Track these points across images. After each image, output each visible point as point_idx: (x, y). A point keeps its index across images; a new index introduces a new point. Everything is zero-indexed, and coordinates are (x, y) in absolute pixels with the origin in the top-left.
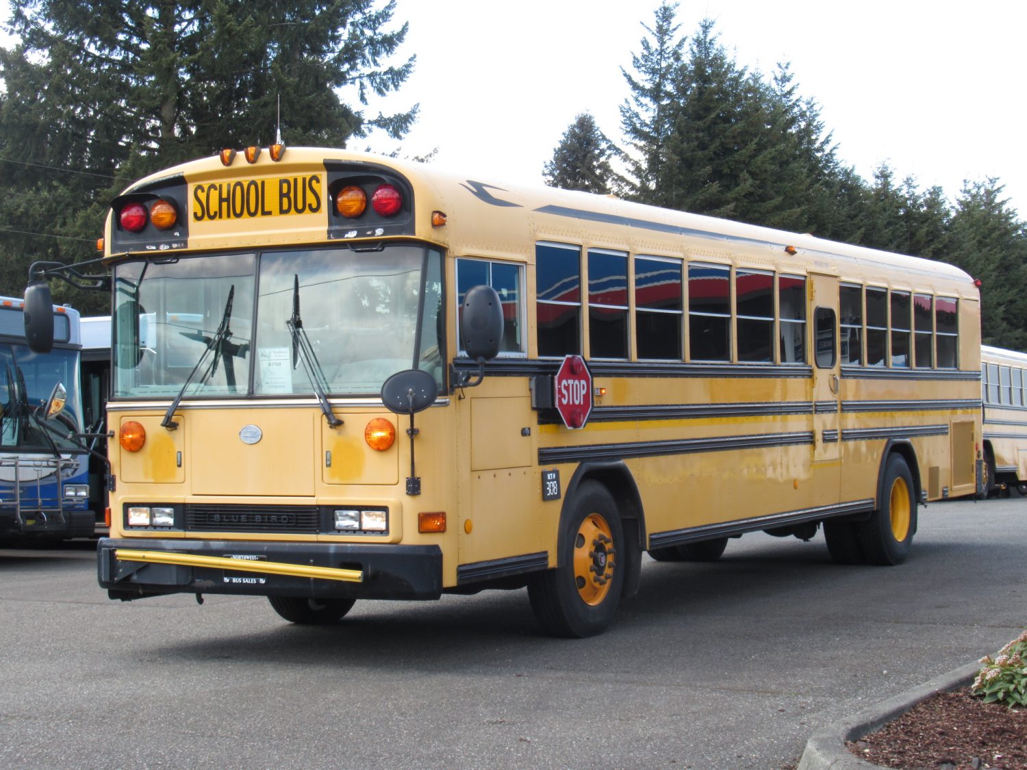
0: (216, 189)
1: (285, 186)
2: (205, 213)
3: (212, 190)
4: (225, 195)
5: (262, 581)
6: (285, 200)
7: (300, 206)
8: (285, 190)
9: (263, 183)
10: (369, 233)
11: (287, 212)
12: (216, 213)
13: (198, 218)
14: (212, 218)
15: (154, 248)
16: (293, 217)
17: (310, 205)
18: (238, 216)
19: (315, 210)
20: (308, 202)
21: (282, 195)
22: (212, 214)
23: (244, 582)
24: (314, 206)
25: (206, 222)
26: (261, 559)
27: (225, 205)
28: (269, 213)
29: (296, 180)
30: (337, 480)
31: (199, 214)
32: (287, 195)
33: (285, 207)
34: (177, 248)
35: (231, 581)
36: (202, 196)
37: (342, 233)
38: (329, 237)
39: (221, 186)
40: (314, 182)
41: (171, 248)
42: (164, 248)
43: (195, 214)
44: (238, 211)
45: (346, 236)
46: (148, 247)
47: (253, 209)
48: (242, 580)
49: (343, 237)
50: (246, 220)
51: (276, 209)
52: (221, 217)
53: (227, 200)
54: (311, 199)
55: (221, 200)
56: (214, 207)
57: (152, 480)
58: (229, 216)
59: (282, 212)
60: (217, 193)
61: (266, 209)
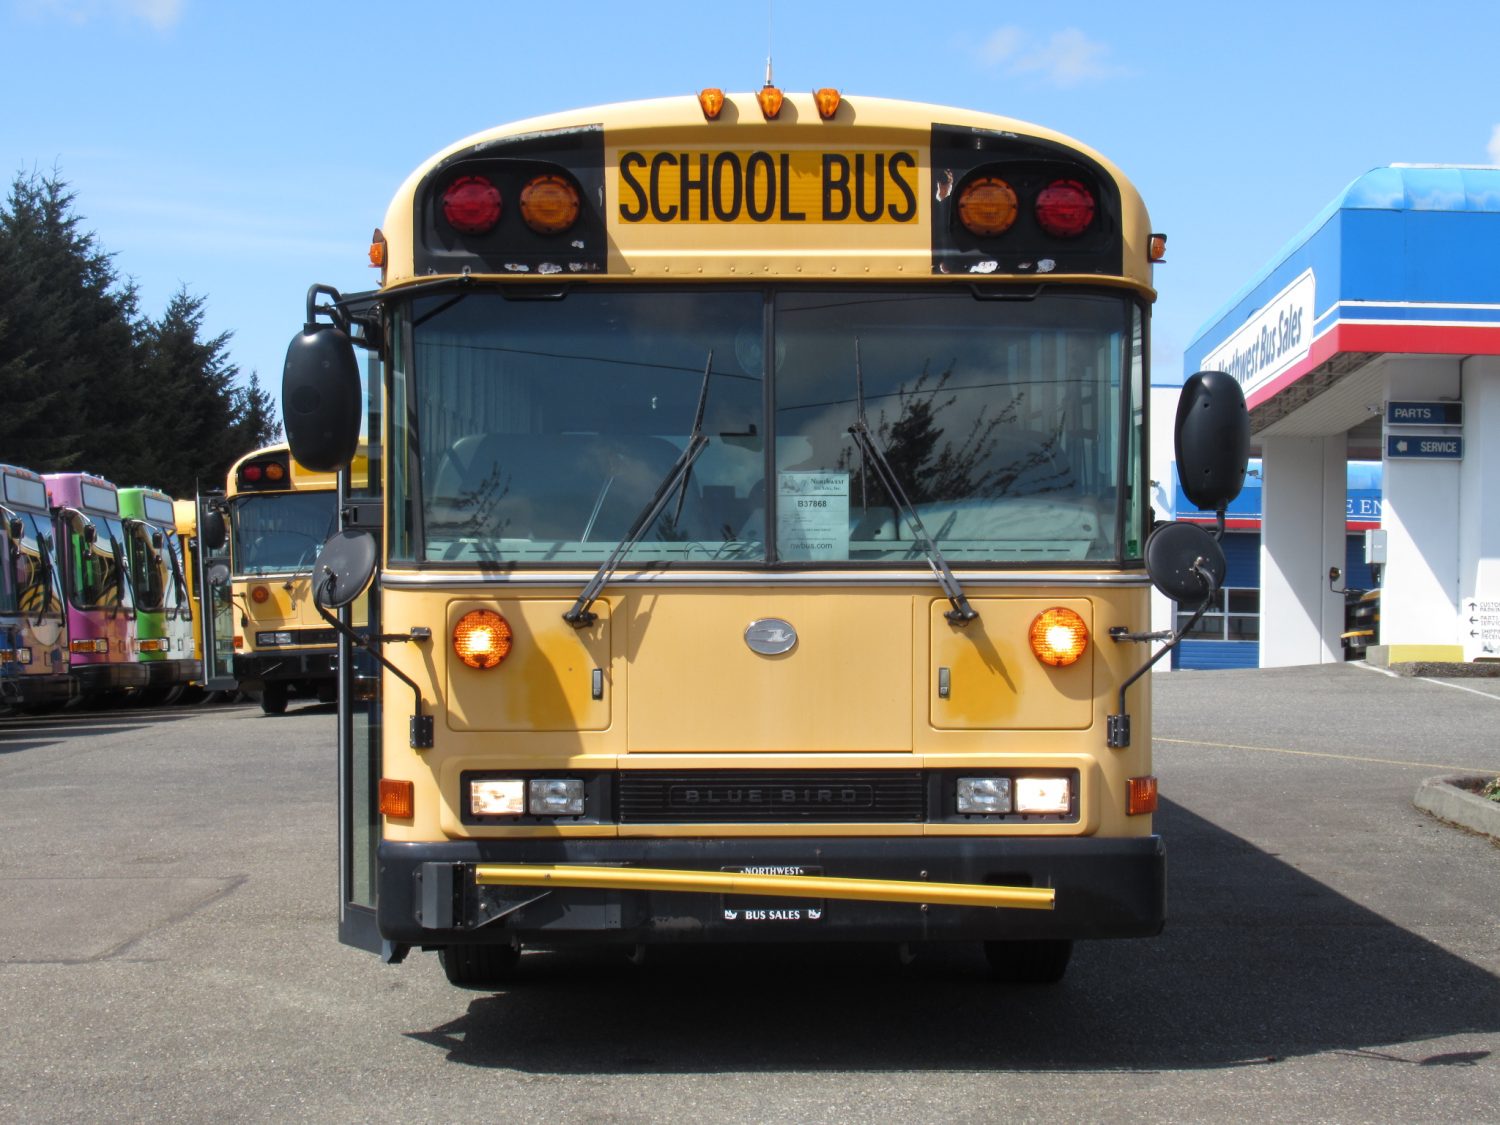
0: (673, 162)
1: (836, 167)
2: (645, 207)
3: (664, 163)
4: (694, 177)
5: (814, 915)
6: (836, 196)
7: (870, 206)
8: (836, 176)
9: (785, 158)
10: (1024, 266)
11: (841, 216)
12: (673, 209)
13: (630, 217)
14: (664, 218)
15: (525, 268)
16: (853, 227)
17: (892, 208)
18: (728, 218)
19: (903, 218)
20: (888, 200)
21: (828, 185)
22: (664, 209)
23: (772, 916)
24: (902, 208)
25: (649, 227)
26: (809, 873)
27: (694, 195)
28: (800, 217)
29: (860, 159)
30: (959, 722)
31: (634, 208)
32: (842, 185)
33: (837, 205)
34: (582, 271)
35: (741, 917)
36: (642, 175)
37: (964, 265)
38: (936, 270)
39: (685, 157)
40: (901, 164)
41: (566, 270)
42: (547, 272)
43: (624, 209)
44: (727, 207)
45: (974, 269)
46: (509, 267)
47: (761, 208)
48: (767, 914)
49: (967, 271)
50: (744, 227)
51: (813, 209)
52: (685, 216)
53: (702, 185)
54: (893, 195)
55: (686, 185)
56: (669, 195)
57: (529, 726)
58: (704, 216)
59: (828, 215)
60: (676, 169)
61: (792, 209)
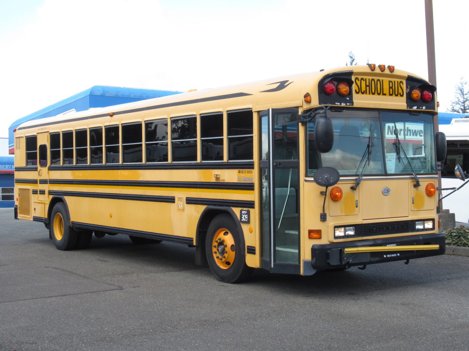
0: (364, 80)
1: (391, 83)
2: (359, 91)
3: (362, 81)
4: (368, 84)
5: (398, 255)
6: (391, 90)
7: (396, 93)
8: (391, 86)
9: (382, 81)
10: (421, 108)
11: (392, 95)
12: (364, 91)
13: (357, 93)
14: (363, 93)
15: (339, 104)
16: (394, 97)
17: (400, 93)
18: (373, 94)
19: (402, 96)
20: (399, 92)
21: (390, 88)
22: (363, 91)
23: (392, 256)
24: (402, 94)
25: (360, 95)
26: (398, 245)
27: (368, 88)
28: (385, 95)
29: (395, 82)
30: (416, 209)
31: (357, 91)
32: (392, 88)
33: (391, 93)
34: (349, 105)
35: (387, 256)
36: (358, 83)
37: (411, 107)
38: (407, 108)
39: (366, 79)
40: (401, 84)
41: (346, 105)
42: (343, 105)
43: (356, 90)
44: (373, 91)
45: (413, 108)
46: (336, 103)
47: (379, 92)
49: (412, 108)
50: (376, 96)
51: (387, 93)
52: (366, 93)
53: (369, 86)
54: (400, 91)
55: (366, 86)
56: (363, 89)
57: (344, 214)
58: (369, 94)
59: (390, 95)
60: (364, 82)
61: (384, 93)
